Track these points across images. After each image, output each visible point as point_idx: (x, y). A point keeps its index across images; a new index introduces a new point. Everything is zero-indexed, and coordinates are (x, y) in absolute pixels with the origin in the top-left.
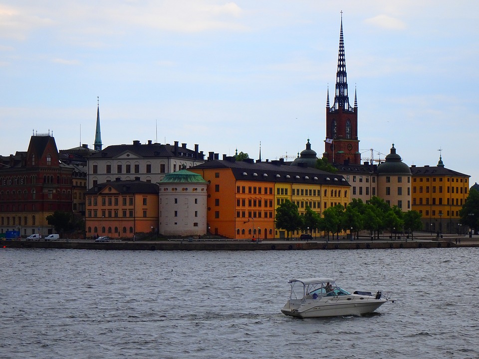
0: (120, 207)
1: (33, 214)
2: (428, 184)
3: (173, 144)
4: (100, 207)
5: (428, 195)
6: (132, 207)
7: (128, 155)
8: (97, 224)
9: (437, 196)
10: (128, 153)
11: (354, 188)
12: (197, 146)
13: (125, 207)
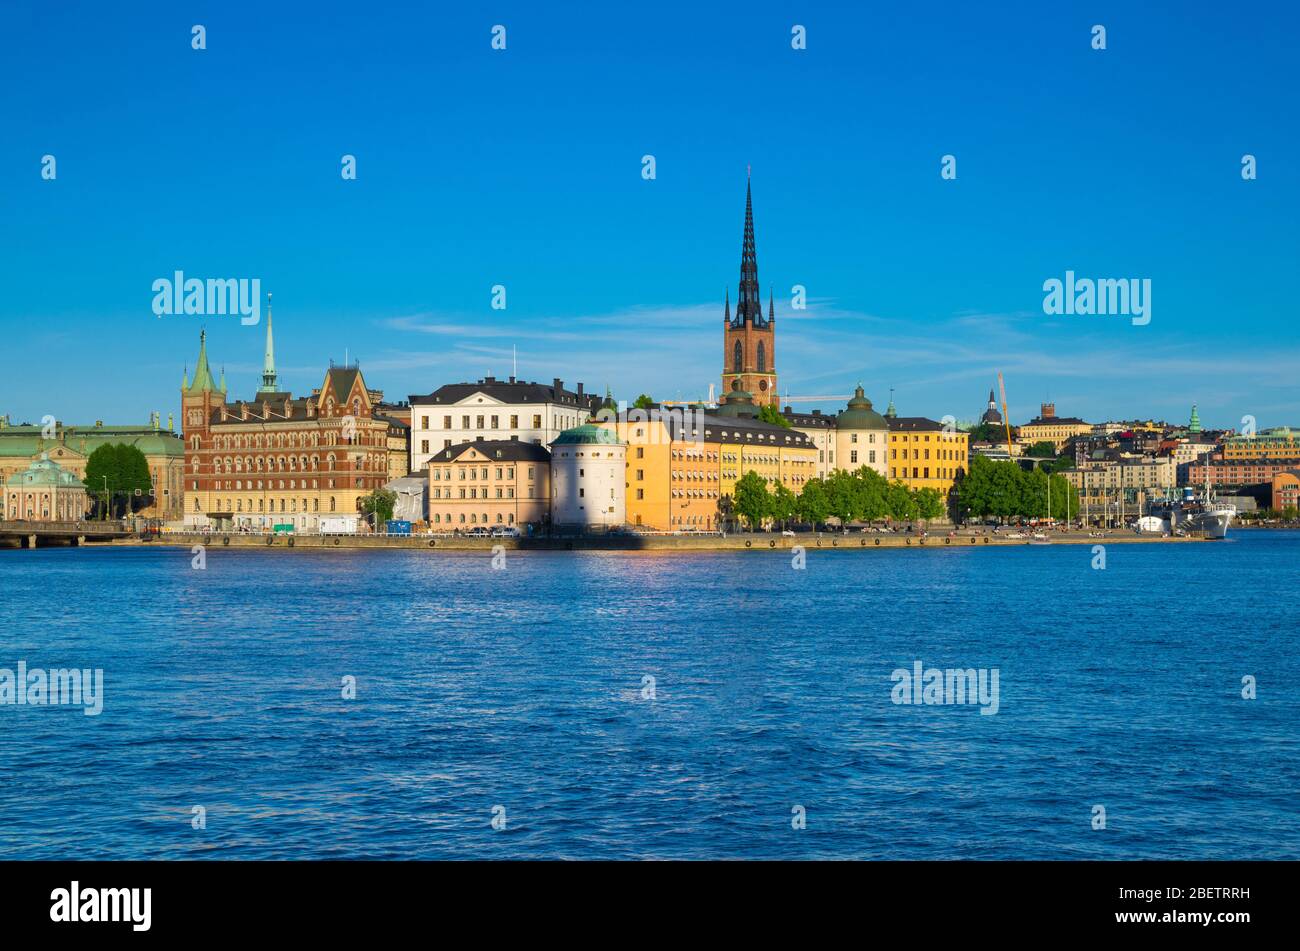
0: (492, 482)
1: (332, 495)
2: (905, 445)
3: (551, 384)
4: (455, 482)
5: (905, 463)
6: (513, 482)
7: (480, 400)
8: (449, 509)
9: (921, 464)
10: (480, 397)
11: (822, 453)
12: (580, 386)
13: (500, 483)
